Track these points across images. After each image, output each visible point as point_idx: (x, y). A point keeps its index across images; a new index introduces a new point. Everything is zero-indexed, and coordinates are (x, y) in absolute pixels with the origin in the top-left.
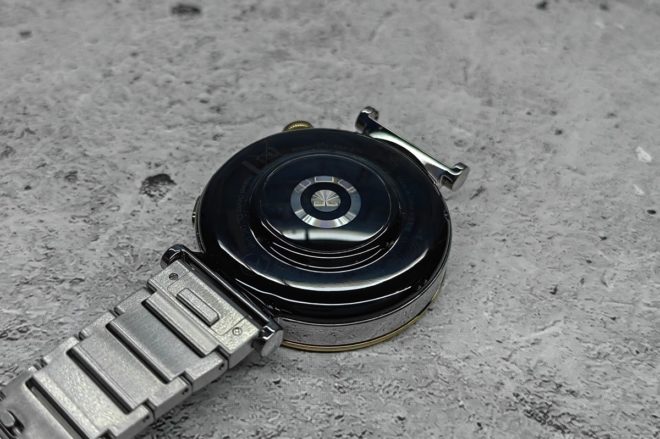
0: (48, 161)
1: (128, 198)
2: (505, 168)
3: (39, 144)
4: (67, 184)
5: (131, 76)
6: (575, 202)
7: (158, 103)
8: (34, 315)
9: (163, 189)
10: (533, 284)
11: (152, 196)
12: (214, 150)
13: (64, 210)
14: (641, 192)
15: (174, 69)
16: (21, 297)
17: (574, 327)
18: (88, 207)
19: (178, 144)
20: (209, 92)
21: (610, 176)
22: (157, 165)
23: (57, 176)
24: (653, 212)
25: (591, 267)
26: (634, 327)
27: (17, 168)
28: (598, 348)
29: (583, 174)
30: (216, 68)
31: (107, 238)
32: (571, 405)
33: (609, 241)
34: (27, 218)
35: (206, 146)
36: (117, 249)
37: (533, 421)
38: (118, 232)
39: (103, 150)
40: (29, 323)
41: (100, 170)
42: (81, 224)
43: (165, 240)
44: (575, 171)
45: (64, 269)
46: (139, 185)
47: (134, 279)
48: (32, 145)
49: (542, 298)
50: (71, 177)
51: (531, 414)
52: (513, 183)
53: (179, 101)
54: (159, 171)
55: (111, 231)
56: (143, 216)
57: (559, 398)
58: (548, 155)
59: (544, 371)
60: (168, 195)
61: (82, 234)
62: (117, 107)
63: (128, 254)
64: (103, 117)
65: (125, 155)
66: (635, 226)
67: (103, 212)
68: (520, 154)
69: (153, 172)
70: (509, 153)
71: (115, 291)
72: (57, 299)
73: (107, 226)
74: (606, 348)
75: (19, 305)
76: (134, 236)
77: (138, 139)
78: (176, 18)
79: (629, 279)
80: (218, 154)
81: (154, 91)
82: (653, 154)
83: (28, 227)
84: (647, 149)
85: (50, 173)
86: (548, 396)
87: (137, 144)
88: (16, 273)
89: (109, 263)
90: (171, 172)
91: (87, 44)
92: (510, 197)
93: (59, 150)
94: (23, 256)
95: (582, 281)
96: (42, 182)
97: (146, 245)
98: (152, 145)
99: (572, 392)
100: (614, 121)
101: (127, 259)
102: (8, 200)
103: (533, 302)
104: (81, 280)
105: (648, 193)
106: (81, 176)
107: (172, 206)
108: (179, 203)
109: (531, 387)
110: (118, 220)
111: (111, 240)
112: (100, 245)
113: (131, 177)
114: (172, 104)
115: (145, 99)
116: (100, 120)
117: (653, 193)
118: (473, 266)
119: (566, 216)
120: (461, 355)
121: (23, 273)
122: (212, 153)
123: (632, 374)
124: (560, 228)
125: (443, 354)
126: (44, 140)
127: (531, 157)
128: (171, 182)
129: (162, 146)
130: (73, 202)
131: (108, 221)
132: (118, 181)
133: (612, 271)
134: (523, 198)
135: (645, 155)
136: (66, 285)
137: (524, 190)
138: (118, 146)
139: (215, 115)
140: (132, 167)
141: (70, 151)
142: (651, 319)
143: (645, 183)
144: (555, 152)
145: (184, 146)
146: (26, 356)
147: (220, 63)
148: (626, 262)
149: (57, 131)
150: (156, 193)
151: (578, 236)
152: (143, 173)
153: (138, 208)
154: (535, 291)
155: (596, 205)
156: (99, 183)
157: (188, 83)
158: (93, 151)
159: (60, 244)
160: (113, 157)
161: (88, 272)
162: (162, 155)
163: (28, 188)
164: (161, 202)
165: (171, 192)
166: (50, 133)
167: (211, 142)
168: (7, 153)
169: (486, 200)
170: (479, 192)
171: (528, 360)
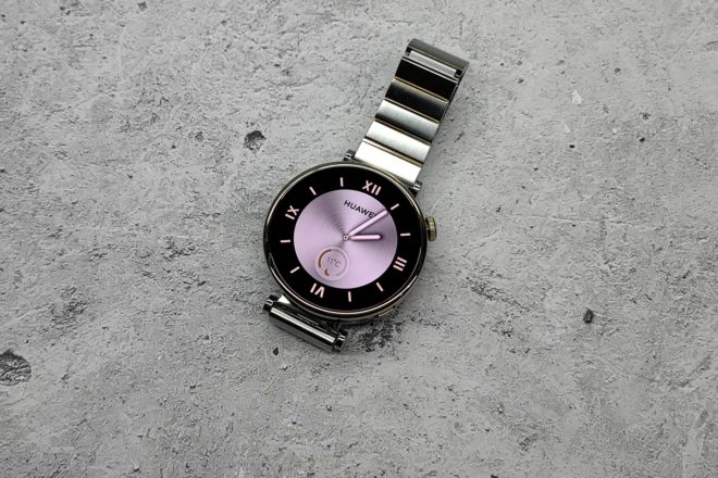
0: (182, 125)
1: (238, 150)
2: (479, 115)
3: (173, 111)
4: (197, 142)
5: (226, 44)
6: (522, 141)
7: (246, 68)
8: (196, 239)
9: (258, 143)
10: (486, 205)
11: (251, 149)
12: (288, 109)
13: (200, 163)
14: (568, 131)
15: (253, 35)
16: (186, 227)
17: (507, 234)
18: (214, 160)
19: (263, 105)
20: (280, 56)
22: (252, 124)
23: (190, 136)
24: (573, 146)
25: (524, 191)
26: (542, 232)
27: (164, 131)
28: (519, 248)
29: (531, 117)
30: (283, 33)
31: (229, 183)
32: (497, 283)
33: (539, 171)
34: (178, 171)
35: (282, 106)
36: (236, 190)
37: (475, 293)
39: (215, 113)
40: (195, 244)
41: (216, 130)
42: (211, 173)
43: (263, 182)
44: (526, 114)
45: (207, 207)
46: (243, 141)
47: (249, 211)
48: (169, 112)
49: (491, 215)
50: (199, 136)
51: (474, 289)
52: (483, 127)
53: (260, 66)
54: (254, 128)
55: (231, 178)
56: (248, 165)
57: (491, 279)
58: (510, 102)
59: (485, 263)
60: (262, 148)
62: (219, 74)
63: (243, 194)
64: (211, 84)
65: (231, 117)
67: (223, 164)
69: (251, 130)
70: (484, 102)
71: (239, 220)
73: (228, 174)
74: (523, 247)
75: (186, 233)
76: (245, 180)
77: (237, 102)
79: (546, 199)
81: (242, 58)
82: (583, 97)
83: (180, 178)
84: (580, 92)
85: (186, 135)
86: (485, 278)
87: (237, 106)
88: (180, 211)
89: (233, 201)
90: (261, 129)
91: (189, 14)
94: (181, 199)
95: (517, 202)
96: (182, 142)
97: (253, 188)
98: (247, 107)
99: (499, 275)
100: (562, 68)
101: (243, 198)
102: (163, 157)
103: (485, 218)
104: (218, 214)
105: (572, 131)
106: (205, 135)
107: (266, 157)
108: (269, 154)
109: (477, 273)
110: (232, 167)
111: (232, 184)
112: (225, 188)
113: (237, 134)
114: (256, 69)
115: (237, 66)
116: (210, 87)
117: (576, 131)
118: (452, 194)
121: (184, 211)
122: (286, 112)
123: (535, 262)
124: (509, 163)
126: (176, 107)
127: (498, 104)
128: (263, 137)
130: (204, 157)
131: (228, 170)
132: (229, 137)
133: (536, 193)
134: (489, 140)
135: (577, 98)
136: (211, 218)
137: (489, 134)
138: (224, 110)
139: (286, 78)
140: (236, 127)
141: (194, 115)
143: (573, 124)
144: (516, 99)
145: (268, 107)
146: (196, 265)
147: (284, 28)
148: (547, 186)
150: (254, 147)
151: (520, 168)
152: (246, 131)
153: (244, 159)
154: (487, 210)
155: (536, 143)
157: (264, 48)
158: (209, 115)
159: (202, 189)
160: (223, 118)
161: (222, 208)
162: (254, 115)
163: (174, 147)
164: (259, 153)
165: (264, 145)
166: (179, 100)
167: (285, 102)
168: (154, 120)
169: (464, 143)
170: (461, 136)
171: (477, 256)
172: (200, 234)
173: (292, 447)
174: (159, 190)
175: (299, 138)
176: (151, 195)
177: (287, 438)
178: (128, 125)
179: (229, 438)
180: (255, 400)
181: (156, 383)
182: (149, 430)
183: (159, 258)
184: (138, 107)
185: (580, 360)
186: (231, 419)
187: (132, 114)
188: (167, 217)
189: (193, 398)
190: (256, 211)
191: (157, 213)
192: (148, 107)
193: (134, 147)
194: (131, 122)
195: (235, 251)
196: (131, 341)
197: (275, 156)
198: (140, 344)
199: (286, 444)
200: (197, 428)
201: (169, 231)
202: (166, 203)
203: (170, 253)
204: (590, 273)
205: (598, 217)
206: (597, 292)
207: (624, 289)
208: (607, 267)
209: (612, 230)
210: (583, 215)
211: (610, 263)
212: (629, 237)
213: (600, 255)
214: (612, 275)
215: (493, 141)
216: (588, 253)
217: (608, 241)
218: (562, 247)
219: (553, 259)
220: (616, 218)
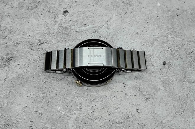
0: (44, 8)
1: (61, 16)
2: (131, 8)
3: (42, 5)
4: (49, 13)
6: (143, 15)
8: (47, 40)
10: (134, 32)
11: (65, 15)
12: (76, 5)
13: (49, 19)
14: (157, 13)
16: (44, 36)
17: (140, 40)
18: (53, 18)
19: (69, 4)
21: (151, 9)
22: (65, 9)
23: (47, 11)
24: (158, 17)
25: (144, 28)
26: (150, 40)
27: (39, 10)
28: (143, 44)
29: (146, 9)
33: (149, 23)
34: (43, 21)
35: (74, 4)
36: (60, 27)
38: (60, 23)
39: (54, 6)
40: (47, 41)
41: (55, 10)
42: (53, 22)
43: (68, 24)
44: (145, 8)
45: (51, 31)
46: (62, 13)
47: (64, 32)
48: (41, 5)
49: (135, 34)
50: (49, 12)
52: (133, 11)
54: (66, 10)
55: (58, 23)
56: (64, 20)
58: (140, 5)
60: (68, 15)
61: (53, 24)
63: (62, 27)
65: (59, 7)
66: (154, 20)
67: (56, 19)
68: (134, 4)
69: (65, 10)
70: (132, 4)
71: (60, 35)
72: (51, 37)
73: (57, 22)
74: (145, 44)
75: (44, 38)
76: (63, 24)
77: (61, 3)
79: (151, 30)
80: (76, 6)
82: (160, 4)
83: (43, 23)
84: (159, 3)
85: (45, 11)
87: (61, 4)
88: (43, 32)
89: (59, 29)
90: (68, 10)
92: (131, 14)
93: (46, 6)
94: (43, 29)
95: (143, 31)
96: (44, 13)
97: (65, 26)
98: (64, 4)
101: (62, 29)
102: (38, 17)
103: (133, 35)
104: (54, 33)
105: (158, 13)
106: (51, 11)
107: (69, 17)
108: (70, 17)
111: (59, 25)
112: (57, 26)
113: (60, 11)
117: (159, 13)
118: (123, 29)
119: (142, 18)
120: (120, 45)
122: (75, 5)
123: (148, 48)
124: (140, 21)
125: (117, 45)
126: (43, 4)
127: (137, 5)
128: (68, 12)
129: (66, 4)
130: (50, 17)
131: (58, 21)
132: (58, 12)
133: (148, 29)
134: (134, 14)
136: (52, 34)
137: (134, 13)
138: (57, 5)
140: (60, 9)
141: (48, 6)
142: (153, 38)
143: (158, 11)
144: (141, 4)
146: (47, 47)
148: (151, 27)
149: (45, 1)
150: (66, 15)
151: (143, 22)
152: (63, 10)
153: (63, 18)
154: (134, 33)
155: (147, 16)
156: (55, 13)
158: (53, 6)
159: (50, 26)
160: (57, 7)
161: (55, 31)
162: (66, 6)
163: (42, 14)
165: (68, 14)
166: (44, 2)
167: (75, 3)
168: (36, 7)
169: (127, 15)
170: (126, 13)
171: (131, 46)
172: (48, 38)
173: (75, 100)
174: (37, 26)
175: (79, 13)
176: (34, 28)
177: (73, 98)
178: (29, 8)
179: (55, 97)
180: (64, 86)
181: (34, 81)
182: (31, 95)
183: (36, 45)
184: (32, 4)
185: (162, 76)
186: (56, 91)
187: (30, 5)
188: (38, 33)
189: (45, 85)
190: (66, 32)
191: (36, 32)
192: (35, 4)
193: (30, 14)
194: (30, 7)
195: (59, 43)
196: (26, 68)
197: (72, 17)
198: (29, 69)
199: (73, 99)
200: (46, 94)
201: (39, 37)
202: (39, 30)
203: (39, 43)
204: (164, 51)
205: (166, 36)
206: (166, 56)
207: (174, 56)
208: (169, 50)
209: (170, 39)
210: (162, 35)
211: (170, 48)
212: (175, 41)
213: (167, 46)
214: (171, 52)
215: (135, 15)
216: (163, 46)
217: (169, 42)
218: (156, 44)
219: (153, 47)
220: (171, 36)
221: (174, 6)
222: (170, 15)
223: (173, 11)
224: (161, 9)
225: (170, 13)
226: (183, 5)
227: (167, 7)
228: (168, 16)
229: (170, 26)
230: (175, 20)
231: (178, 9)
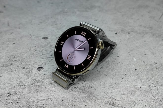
0: (19, 65)
1: (35, 71)
2: (107, 63)
3: (18, 63)
5: (35, 50)
6: (121, 68)
7: (40, 55)
8: (18, 91)
9: (41, 69)
10: (111, 83)
11: (39, 71)
12: (51, 62)
13: (23, 74)
14: (134, 66)
15: (43, 48)
16: (15, 88)
17: (119, 90)
18: (27, 73)
20: (50, 52)
21: (128, 64)
22: (40, 65)
23: (21, 68)
24: (136, 69)
25: (123, 79)
26: (131, 89)
27: (14, 67)
28: (123, 93)
29: (122, 63)
30: (51, 48)
31: (31, 78)
32: (118, 102)
33: (127, 75)
34: (16, 75)
35: (49, 62)
36: (33, 80)
37: (110, 105)
38: (33, 77)
39: (30, 63)
40: (17, 92)
41: (29, 67)
42: (26, 76)
43: (42, 78)
44: (121, 63)
45: (23, 83)
46: (37, 69)
47: (36, 85)
48: (16, 63)
49: (113, 85)
50: (24, 68)
51: (110, 104)
52: (109, 66)
53: (44, 54)
54: (40, 66)
55: (32, 77)
57: (116, 101)
58: (115, 61)
59: (113, 97)
60: (42, 70)
61: (26, 78)
62: (32, 56)
63: (35, 80)
64: (30, 57)
65: (34, 64)
66: (132, 72)
67: (30, 74)
68: (110, 61)
69: (39, 67)
70: (108, 61)
71: (33, 87)
72: (22, 88)
73: (31, 76)
74: (125, 93)
75: (15, 90)
76: (36, 78)
78: (43, 39)
79: (130, 81)
80: (52, 63)
81: (39, 53)
82: (137, 59)
83: (16, 77)
84: (136, 59)
85: (20, 68)
86: (113, 101)
87: (36, 62)
88: (14, 84)
89: (31, 82)
90: (43, 66)
91: (26, 45)
92: (108, 68)
93: (21, 64)
94: (15, 82)
95: (121, 82)
97: (38, 79)
98: (39, 62)
99: (118, 100)
100: (129, 54)
101: (35, 81)
102: (12, 72)
103: (111, 86)
104: (26, 85)
105: (135, 66)
107: (43, 72)
109: (110, 100)
110: (33, 75)
111: (32, 78)
113: (35, 67)
114: (43, 55)
115: (38, 54)
116: (29, 58)
117: (136, 66)
118: (100, 80)
119: (119, 71)
120: (97, 95)
121: (16, 84)
122: (50, 63)
124: (117, 73)
125: (94, 95)
126: (18, 62)
127: (112, 61)
128: (43, 68)
129: (41, 62)
130: (24, 72)
131: (31, 75)
132: (33, 68)
133: (127, 80)
134: (110, 68)
135: (135, 60)
136: (24, 86)
138: (32, 62)
139: (51, 56)
140: (35, 66)
141: (23, 64)
142: (134, 88)
143: (135, 65)
144: (117, 60)
145: (45, 62)
146: (17, 98)
147: (52, 47)
148: (130, 78)
149: (21, 60)
150: (40, 70)
151: (121, 74)
153: (37, 73)
155: (125, 69)
156: (29, 69)
157: (46, 51)
158: (28, 63)
159: (22, 79)
160: (32, 64)
161: (28, 84)
162: (41, 63)
163: (16, 70)
164: (41, 71)
165: (43, 70)
166: (19, 61)
168: (11, 65)
169: (103, 69)
170: (102, 67)
171: (110, 95)
172: (19, 90)
174: (9, 80)
175: (53, 68)
176: (6, 81)
178: (3, 66)
183: (4, 96)
184: (7, 62)
187: (5, 63)
188: (10, 86)
190: (38, 84)
191: (7, 85)
192: (10, 62)
193: (4, 70)
194: (4, 65)
195: (30, 95)
197: (46, 72)
201: (10, 89)
202: (10, 83)
203: (8, 95)
204: (148, 100)
205: (148, 86)
206: (152, 105)
207: (161, 104)
208: (154, 98)
209: (153, 89)
210: (143, 85)
211: (155, 97)
212: (159, 90)
213: (151, 95)
214: (156, 100)
215: (112, 68)
216: (147, 94)
217: (152, 91)
218: (138, 93)
219: (135, 96)
220: (154, 86)
221: (151, 61)
222: (149, 68)
223: (151, 65)
224: (138, 64)
225: (148, 66)
226: (161, 60)
227: (144, 62)
228: (146, 68)
229: (150, 77)
230: (155, 72)
231: (156, 63)
